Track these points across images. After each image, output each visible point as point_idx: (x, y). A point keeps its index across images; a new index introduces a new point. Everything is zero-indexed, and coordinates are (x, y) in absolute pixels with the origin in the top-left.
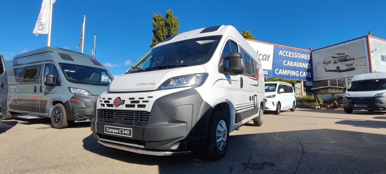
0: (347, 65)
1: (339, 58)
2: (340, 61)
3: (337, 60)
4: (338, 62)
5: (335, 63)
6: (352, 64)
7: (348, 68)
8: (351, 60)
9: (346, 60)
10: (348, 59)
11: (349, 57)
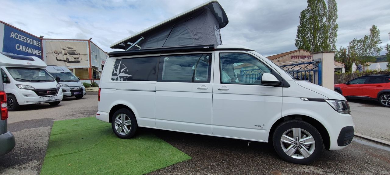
0: (75, 58)
1: (69, 51)
2: (70, 54)
3: (66, 52)
4: (68, 54)
5: (65, 54)
6: (78, 58)
7: (75, 60)
8: (77, 54)
9: (73, 54)
10: (75, 53)
11: (76, 52)
